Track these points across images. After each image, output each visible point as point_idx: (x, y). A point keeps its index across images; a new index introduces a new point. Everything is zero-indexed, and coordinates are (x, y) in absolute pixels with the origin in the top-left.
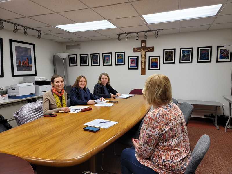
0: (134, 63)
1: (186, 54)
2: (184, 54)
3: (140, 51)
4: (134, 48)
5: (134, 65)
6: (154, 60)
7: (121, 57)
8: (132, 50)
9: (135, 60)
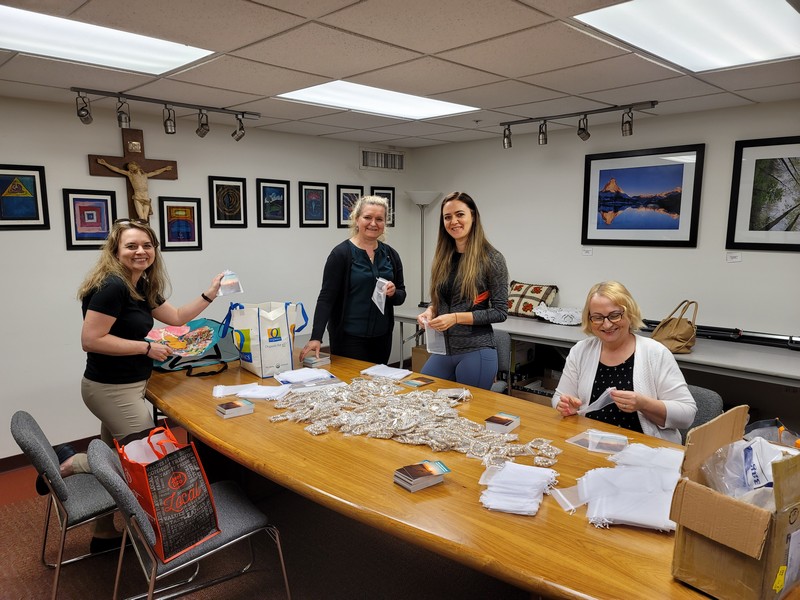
0: (95, 220)
1: (273, 200)
2: (268, 199)
3: (123, 172)
4: (92, 158)
5: (93, 230)
6: (181, 213)
7: (24, 189)
8: (84, 166)
9: (98, 208)
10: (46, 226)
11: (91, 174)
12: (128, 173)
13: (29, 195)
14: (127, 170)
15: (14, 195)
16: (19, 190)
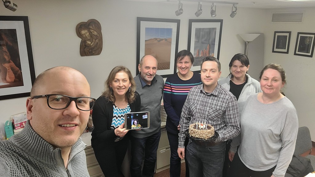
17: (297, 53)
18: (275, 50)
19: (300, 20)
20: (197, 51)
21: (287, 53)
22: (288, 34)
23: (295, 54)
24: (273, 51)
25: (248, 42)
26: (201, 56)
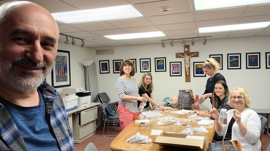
0: (176, 69)
1: (234, 60)
2: (232, 60)
3: (183, 56)
4: (177, 54)
5: (176, 72)
6: (200, 66)
7: (162, 63)
8: (175, 56)
9: (177, 66)
10: (166, 71)
11: (176, 58)
12: (184, 57)
13: (163, 64)
14: (184, 56)
15: (160, 64)
16: (161, 63)
17: (115, 72)
18: (102, 72)
19: (113, 53)
20: (57, 71)
21: (109, 73)
22: (107, 62)
23: (114, 73)
24: (101, 73)
25: (88, 66)
26: (60, 75)
